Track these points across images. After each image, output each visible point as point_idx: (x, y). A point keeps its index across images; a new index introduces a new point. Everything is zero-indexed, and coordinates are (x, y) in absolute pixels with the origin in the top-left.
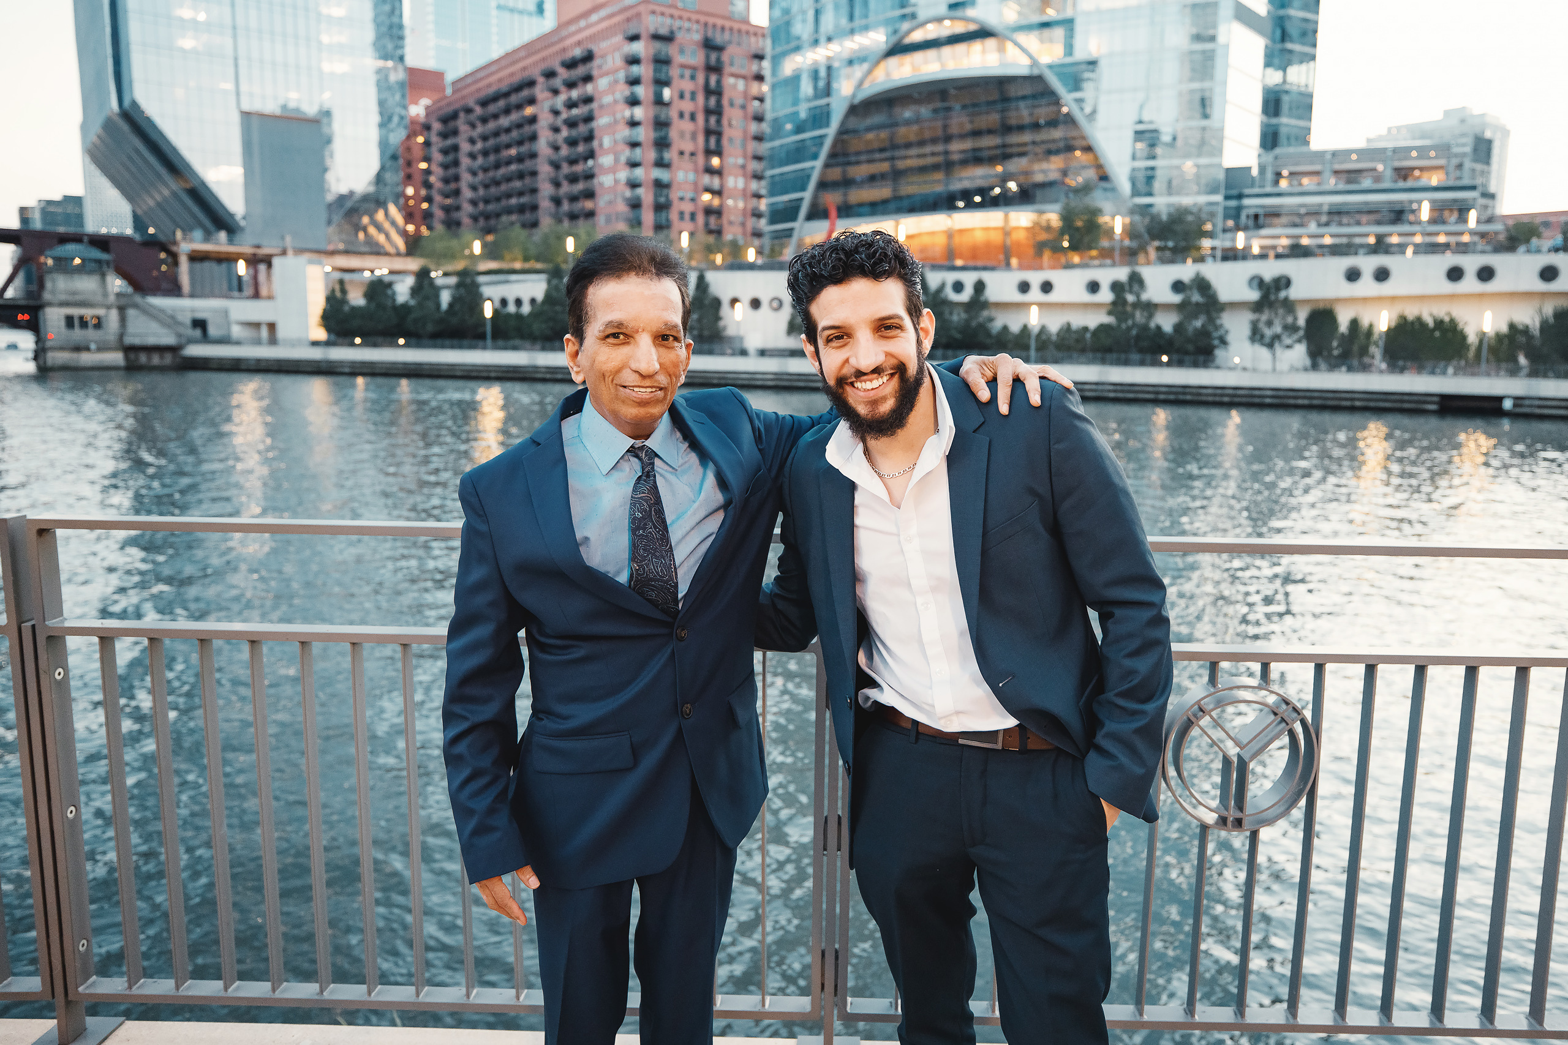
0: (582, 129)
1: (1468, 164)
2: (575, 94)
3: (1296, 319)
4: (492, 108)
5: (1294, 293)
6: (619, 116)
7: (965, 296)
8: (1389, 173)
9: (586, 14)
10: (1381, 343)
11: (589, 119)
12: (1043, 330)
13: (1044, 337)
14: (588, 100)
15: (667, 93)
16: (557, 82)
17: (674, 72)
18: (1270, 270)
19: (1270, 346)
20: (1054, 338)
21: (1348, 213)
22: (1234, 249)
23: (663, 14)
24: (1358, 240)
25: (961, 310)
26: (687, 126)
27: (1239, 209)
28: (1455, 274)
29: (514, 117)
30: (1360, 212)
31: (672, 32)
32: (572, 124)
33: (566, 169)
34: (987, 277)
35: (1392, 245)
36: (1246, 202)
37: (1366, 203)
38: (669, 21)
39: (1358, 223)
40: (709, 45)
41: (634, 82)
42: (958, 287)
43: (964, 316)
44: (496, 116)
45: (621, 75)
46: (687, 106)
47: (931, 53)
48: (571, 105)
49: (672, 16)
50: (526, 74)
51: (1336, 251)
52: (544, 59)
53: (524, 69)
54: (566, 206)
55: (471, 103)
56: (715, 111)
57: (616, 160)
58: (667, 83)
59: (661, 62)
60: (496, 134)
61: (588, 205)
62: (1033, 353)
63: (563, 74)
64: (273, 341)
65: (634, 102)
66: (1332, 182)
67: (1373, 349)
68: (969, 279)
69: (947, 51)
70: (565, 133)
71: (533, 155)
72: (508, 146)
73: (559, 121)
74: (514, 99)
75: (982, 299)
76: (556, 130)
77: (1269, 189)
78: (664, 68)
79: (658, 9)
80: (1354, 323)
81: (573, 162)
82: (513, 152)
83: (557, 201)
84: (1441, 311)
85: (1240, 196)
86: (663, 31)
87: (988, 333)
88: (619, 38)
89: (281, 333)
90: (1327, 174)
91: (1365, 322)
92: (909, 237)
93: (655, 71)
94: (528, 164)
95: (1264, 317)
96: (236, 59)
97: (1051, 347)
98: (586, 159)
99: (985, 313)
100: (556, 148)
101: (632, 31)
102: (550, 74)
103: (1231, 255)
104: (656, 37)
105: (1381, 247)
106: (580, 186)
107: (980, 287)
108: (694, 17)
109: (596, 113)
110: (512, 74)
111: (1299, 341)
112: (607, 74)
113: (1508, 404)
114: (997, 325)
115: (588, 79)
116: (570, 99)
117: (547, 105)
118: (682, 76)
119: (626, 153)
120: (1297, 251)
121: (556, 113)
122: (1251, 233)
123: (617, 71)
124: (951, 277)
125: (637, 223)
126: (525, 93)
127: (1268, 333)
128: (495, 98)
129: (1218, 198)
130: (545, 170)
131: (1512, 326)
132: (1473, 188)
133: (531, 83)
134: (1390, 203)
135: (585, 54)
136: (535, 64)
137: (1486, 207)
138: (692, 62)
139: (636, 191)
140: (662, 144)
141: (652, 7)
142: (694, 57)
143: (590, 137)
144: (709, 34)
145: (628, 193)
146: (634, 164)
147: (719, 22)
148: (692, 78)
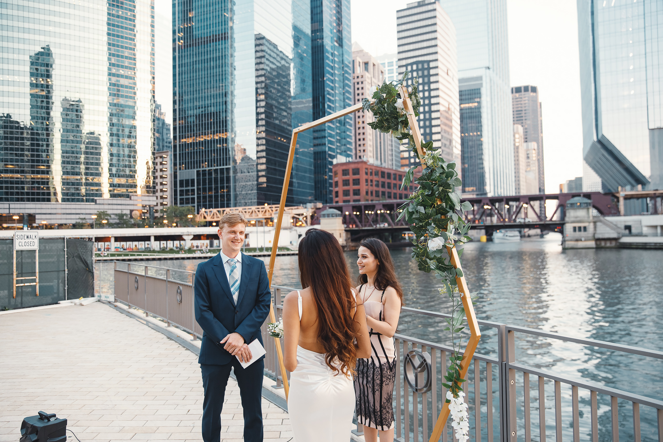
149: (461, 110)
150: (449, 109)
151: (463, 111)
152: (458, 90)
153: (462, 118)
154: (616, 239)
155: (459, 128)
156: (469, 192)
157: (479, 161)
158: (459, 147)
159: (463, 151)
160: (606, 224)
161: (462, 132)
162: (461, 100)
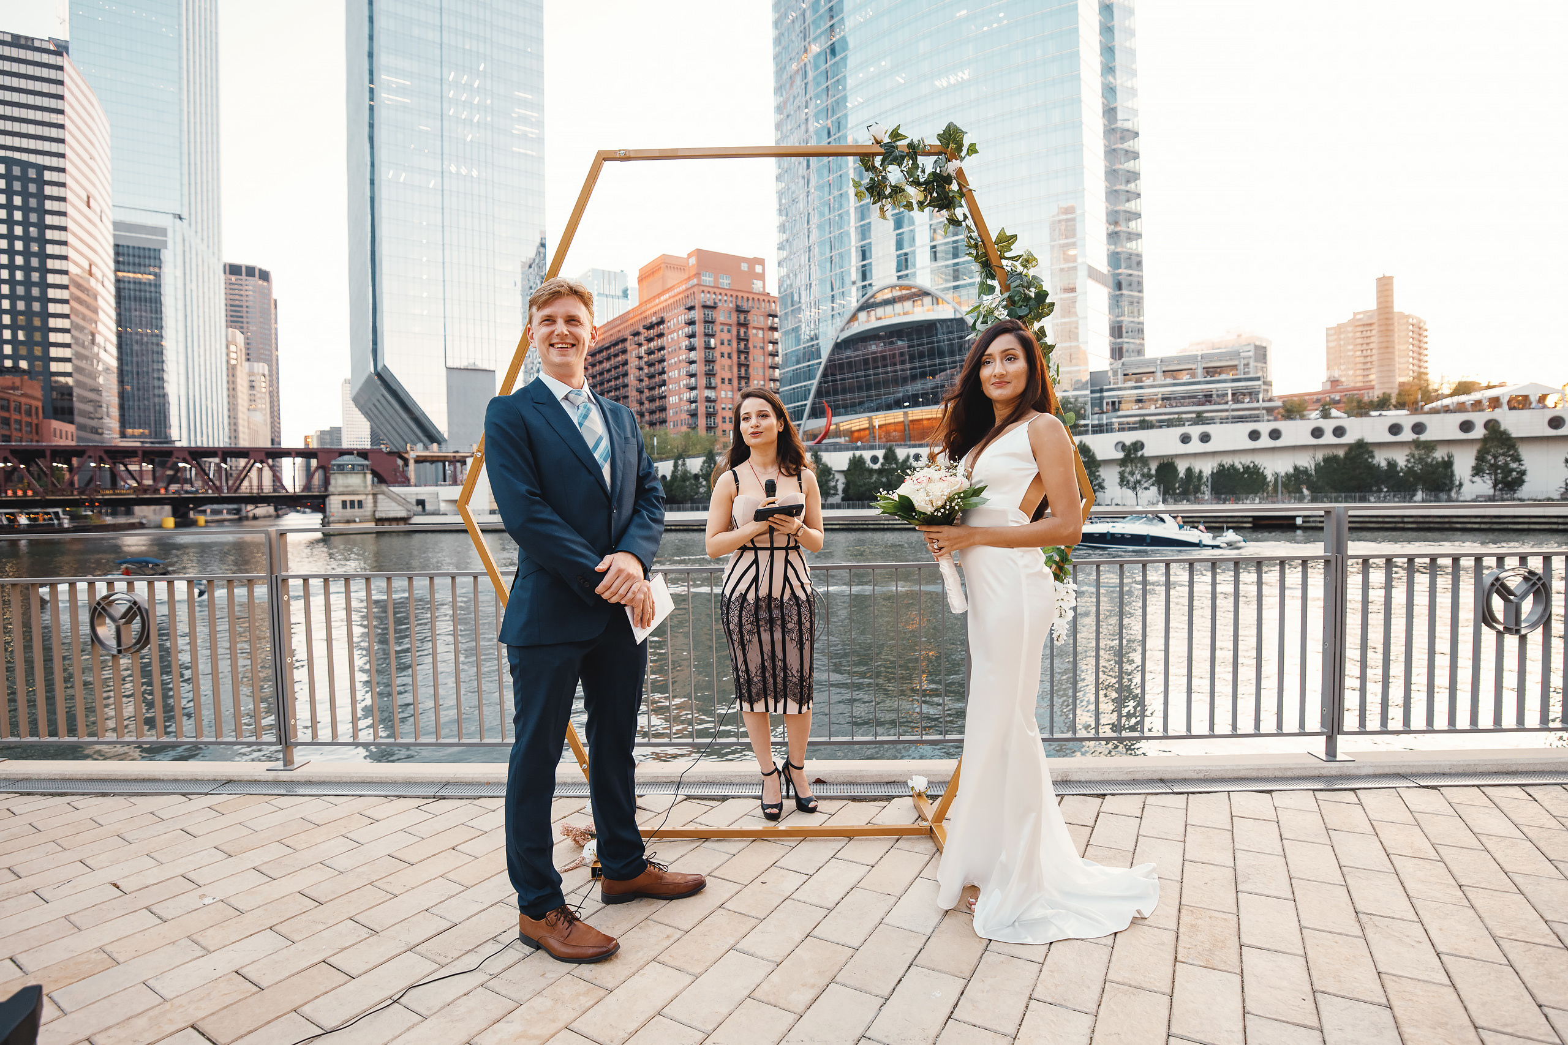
0: (658, 367)
1: (1252, 364)
2: (652, 345)
3: (1150, 469)
4: (599, 357)
5: (1147, 452)
6: (681, 358)
8: (1200, 371)
9: (659, 295)
10: (1209, 484)
11: (662, 361)
14: (662, 348)
15: (713, 341)
16: (641, 338)
17: (717, 328)
18: (1129, 438)
19: (1134, 488)
21: (1175, 398)
22: (1100, 425)
23: (708, 292)
24: (1184, 416)
26: (726, 361)
27: (1101, 398)
28: (1254, 435)
29: (613, 362)
30: (1184, 398)
31: (715, 304)
32: (650, 365)
33: (647, 393)
35: (1207, 418)
36: (1106, 394)
37: (1187, 392)
38: (713, 296)
39: (1183, 405)
40: (739, 310)
41: (692, 336)
42: (918, 458)
44: (601, 362)
45: (683, 333)
46: (726, 349)
47: (889, 309)
48: (650, 353)
49: (715, 293)
50: (621, 334)
51: (1170, 424)
52: (632, 325)
53: (619, 331)
54: (647, 417)
56: (746, 352)
57: (680, 386)
58: (713, 336)
59: (709, 322)
60: (601, 374)
61: (663, 415)
63: (645, 334)
65: (692, 349)
66: (1160, 378)
67: (1203, 488)
68: (925, 452)
69: (898, 307)
70: (646, 370)
71: (626, 386)
72: (609, 381)
73: (642, 363)
74: (613, 350)
76: (641, 369)
77: (1120, 385)
78: (711, 326)
79: (705, 290)
80: (1189, 471)
81: (651, 389)
82: (613, 383)
83: (642, 415)
84: (1247, 460)
85: (1101, 391)
86: (708, 303)
88: (682, 308)
90: (1159, 374)
91: (1197, 471)
92: (880, 426)
93: (706, 328)
94: (622, 392)
95: (1128, 470)
98: (660, 386)
100: (641, 381)
101: (690, 304)
102: (637, 334)
103: (1099, 429)
104: (705, 307)
105: (1199, 419)
106: (657, 404)
108: (729, 293)
109: (667, 357)
110: (613, 335)
111: (1153, 485)
112: (674, 331)
113: (1299, 521)
115: (661, 335)
116: (649, 348)
117: (634, 354)
118: (722, 330)
119: (689, 382)
120: (1144, 425)
121: (640, 358)
122: (1111, 414)
123: (680, 329)
124: (913, 451)
125: (694, 427)
126: (620, 346)
127: (1132, 479)
128: (600, 351)
129: (1088, 392)
130: (633, 394)
131: (1296, 468)
132: (1258, 379)
133: (624, 340)
134: (1202, 390)
135: (659, 320)
136: (626, 328)
137: (1267, 391)
138: (728, 321)
139: (694, 405)
140: (710, 374)
141: (702, 288)
142: (730, 317)
143: (663, 372)
144: (739, 303)
145: (686, 407)
146: (693, 389)
147: (745, 295)
148: (729, 331)
149: (118, 281)
150: (91, 274)
151: (122, 285)
152: (112, 242)
153: (120, 297)
154: (405, 520)
155: (113, 314)
156: (133, 436)
157: (156, 383)
158: (114, 351)
159: (120, 359)
160: (391, 497)
161: (119, 323)
162: (117, 262)
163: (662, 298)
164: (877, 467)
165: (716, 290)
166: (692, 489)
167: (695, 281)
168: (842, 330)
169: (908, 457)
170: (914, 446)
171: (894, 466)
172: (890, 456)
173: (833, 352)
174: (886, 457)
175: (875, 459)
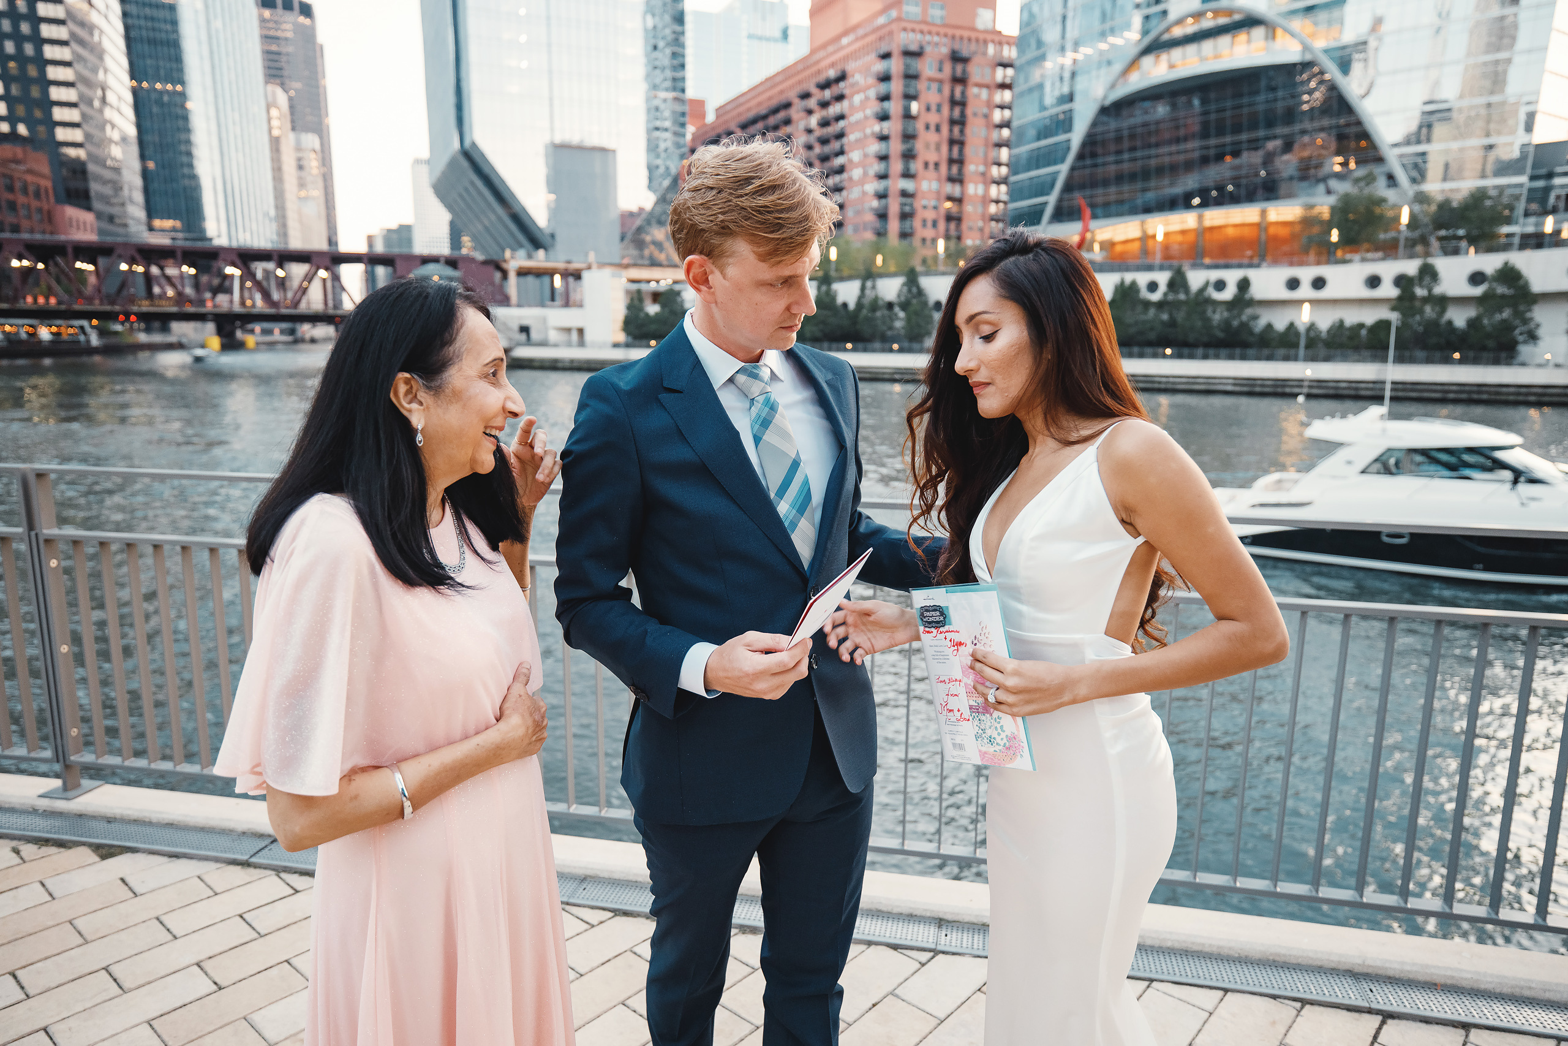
2: (828, 112)
6: (868, 131)
7: (1228, 294)
9: (838, 38)
11: (840, 136)
12: (1312, 327)
13: (1312, 334)
14: (841, 117)
15: (914, 107)
16: (812, 103)
17: (921, 85)
20: (1324, 335)
23: (913, 30)
25: (1223, 307)
26: (932, 137)
31: (922, 48)
32: (824, 141)
34: (1252, 274)
38: (919, 36)
40: (956, 58)
41: (885, 98)
42: (1220, 285)
43: (1226, 314)
45: (872, 93)
46: (933, 118)
47: (1191, 50)
48: (824, 123)
49: (922, 32)
50: (783, 97)
52: (800, 82)
53: (782, 92)
55: (733, 126)
56: (962, 122)
57: (865, 174)
58: (915, 97)
59: (910, 77)
62: (1302, 352)
63: (818, 95)
64: (582, 343)
65: (884, 117)
68: (1232, 277)
69: (1207, 46)
70: (818, 149)
73: (812, 139)
74: (772, 121)
75: (1247, 296)
76: (809, 147)
78: (913, 82)
79: (909, 26)
86: (913, 48)
87: (1251, 332)
88: (872, 57)
89: (588, 337)
93: (906, 86)
96: (551, 99)
97: (1320, 345)
99: (1249, 311)
101: (884, 49)
102: (806, 96)
104: (907, 53)
107: (1244, 285)
108: (942, 31)
109: (848, 130)
110: (770, 98)
112: (858, 92)
114: (1262, 323)
115: (840, 98)
116: (823, 118)
117: (802, 125)
118: (929, 90)
119: (877, 167)
121: (809, 131)
123: (868, 88)
124: (1214, 275)
125: (883, 231)
126: (781, 115)
128: (754, 121)
133: (787, 106)
135: (839, 74)
136: (792, 87)
138: (939, 76)
139: (883, 201)
140: (909, 156)
141: (904, 24)
142: (940, 70)
143: (841, 152)
144: (957, 47)
145: (875, 203)
146: (883, 177)
147: (966, 34)
148: (940, 90)
156: (163, 230)
157: (183, 159)
158: (131, 114)
159: (139, 125)
161: (133, 73)
163: (845, 41)
164: (1156, 297)
165: (925, 28)
166: (884, 323)
167: (894, 13)
168: (1113, 86)
169: (1207, 284)
170: (1216, 267)
171: (1182, 296)
172: (1178, 282)
173: (1094, 124)
174: (1172, 285)
175: (1153, 286)
